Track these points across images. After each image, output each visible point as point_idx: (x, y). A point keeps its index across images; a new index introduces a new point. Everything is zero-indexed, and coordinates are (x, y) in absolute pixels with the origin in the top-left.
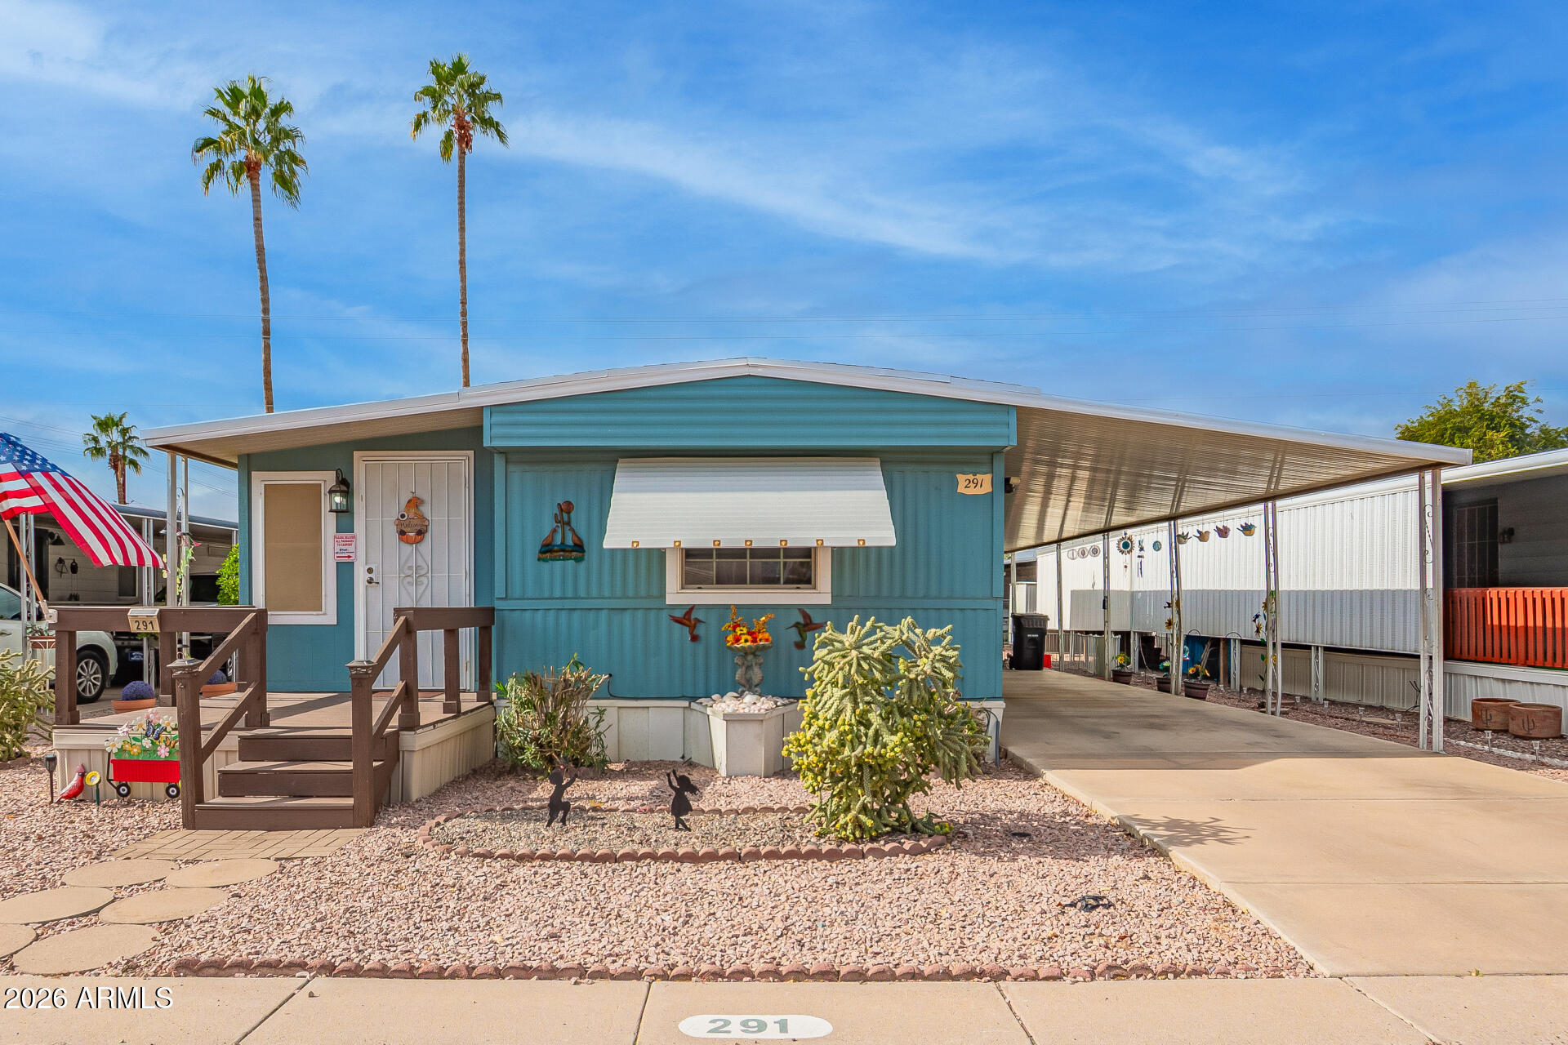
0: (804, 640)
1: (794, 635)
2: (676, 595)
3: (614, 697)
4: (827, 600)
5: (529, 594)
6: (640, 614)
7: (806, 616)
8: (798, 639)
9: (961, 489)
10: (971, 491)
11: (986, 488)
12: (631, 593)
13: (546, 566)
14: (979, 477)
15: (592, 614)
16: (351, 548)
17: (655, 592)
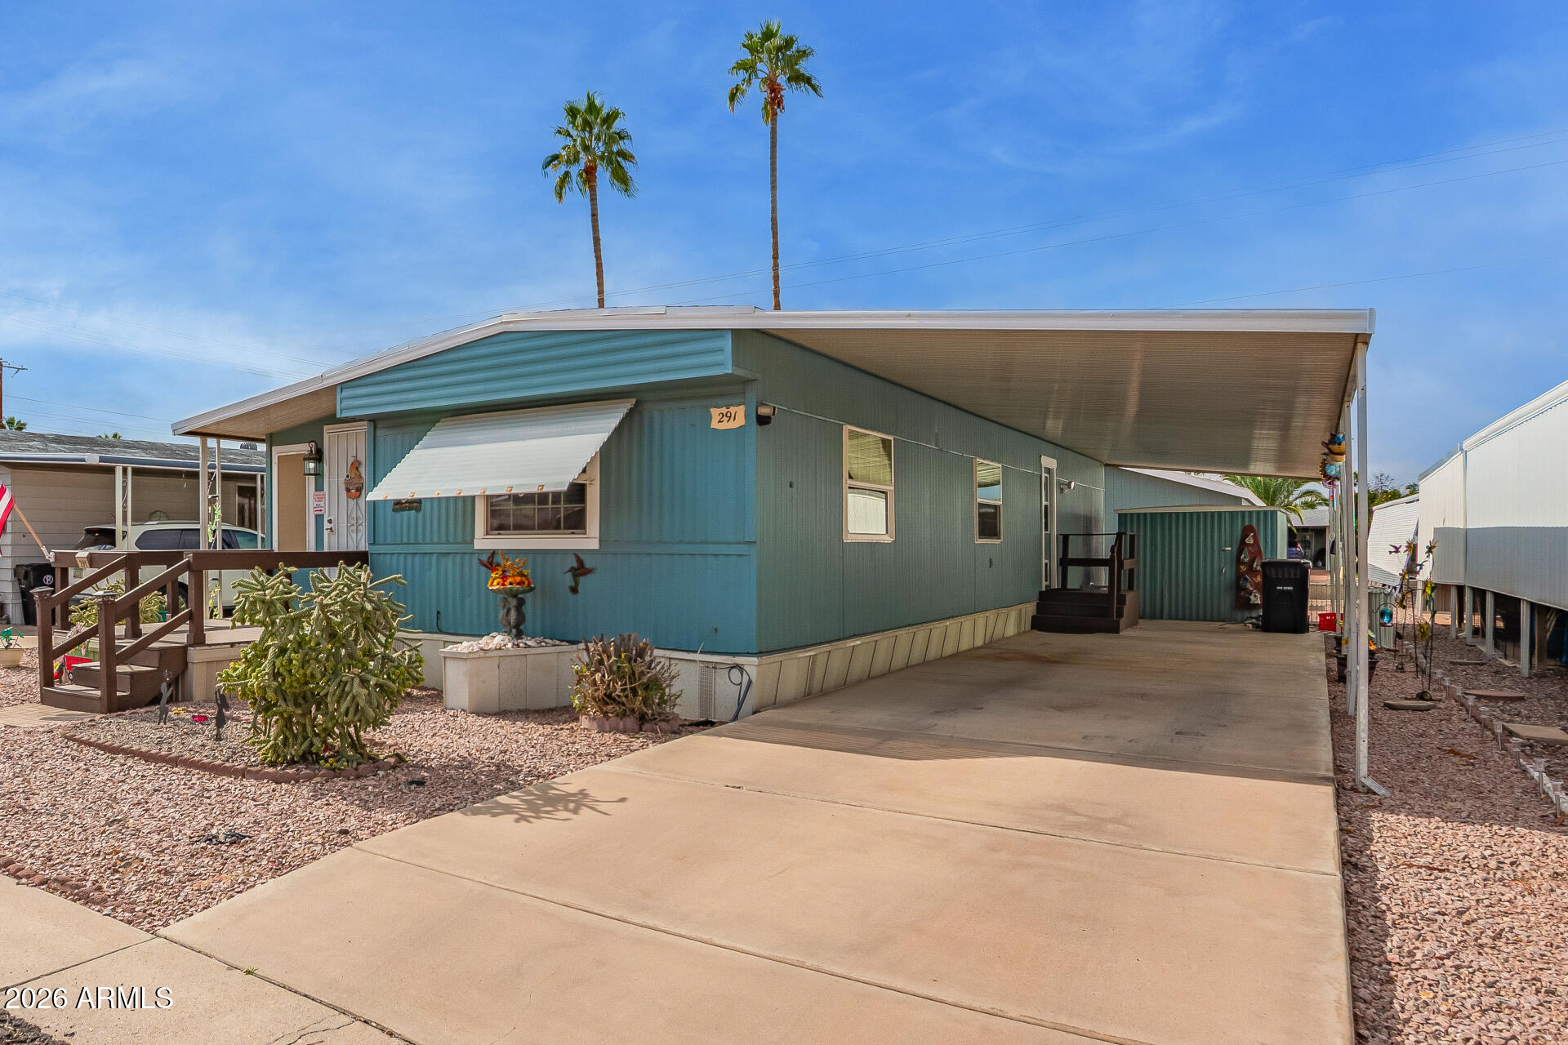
0: (577, 584)
1: (569, 580)
2: (483, 542)
3: (440, 632)
4: (594, 545)
5: (388, 541)
6: (458, 557)
7: (580, 562)
8: (573, 584)
9: (714, 424)
10: (725, 426)
11: (740, 421)
12: (451, 539)
13: (398, 515)
14: (732, 409)
15: (427, 557)
16: (322, 504)
17: (468, 539)
